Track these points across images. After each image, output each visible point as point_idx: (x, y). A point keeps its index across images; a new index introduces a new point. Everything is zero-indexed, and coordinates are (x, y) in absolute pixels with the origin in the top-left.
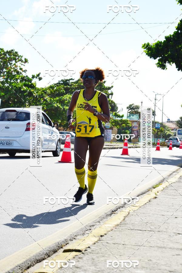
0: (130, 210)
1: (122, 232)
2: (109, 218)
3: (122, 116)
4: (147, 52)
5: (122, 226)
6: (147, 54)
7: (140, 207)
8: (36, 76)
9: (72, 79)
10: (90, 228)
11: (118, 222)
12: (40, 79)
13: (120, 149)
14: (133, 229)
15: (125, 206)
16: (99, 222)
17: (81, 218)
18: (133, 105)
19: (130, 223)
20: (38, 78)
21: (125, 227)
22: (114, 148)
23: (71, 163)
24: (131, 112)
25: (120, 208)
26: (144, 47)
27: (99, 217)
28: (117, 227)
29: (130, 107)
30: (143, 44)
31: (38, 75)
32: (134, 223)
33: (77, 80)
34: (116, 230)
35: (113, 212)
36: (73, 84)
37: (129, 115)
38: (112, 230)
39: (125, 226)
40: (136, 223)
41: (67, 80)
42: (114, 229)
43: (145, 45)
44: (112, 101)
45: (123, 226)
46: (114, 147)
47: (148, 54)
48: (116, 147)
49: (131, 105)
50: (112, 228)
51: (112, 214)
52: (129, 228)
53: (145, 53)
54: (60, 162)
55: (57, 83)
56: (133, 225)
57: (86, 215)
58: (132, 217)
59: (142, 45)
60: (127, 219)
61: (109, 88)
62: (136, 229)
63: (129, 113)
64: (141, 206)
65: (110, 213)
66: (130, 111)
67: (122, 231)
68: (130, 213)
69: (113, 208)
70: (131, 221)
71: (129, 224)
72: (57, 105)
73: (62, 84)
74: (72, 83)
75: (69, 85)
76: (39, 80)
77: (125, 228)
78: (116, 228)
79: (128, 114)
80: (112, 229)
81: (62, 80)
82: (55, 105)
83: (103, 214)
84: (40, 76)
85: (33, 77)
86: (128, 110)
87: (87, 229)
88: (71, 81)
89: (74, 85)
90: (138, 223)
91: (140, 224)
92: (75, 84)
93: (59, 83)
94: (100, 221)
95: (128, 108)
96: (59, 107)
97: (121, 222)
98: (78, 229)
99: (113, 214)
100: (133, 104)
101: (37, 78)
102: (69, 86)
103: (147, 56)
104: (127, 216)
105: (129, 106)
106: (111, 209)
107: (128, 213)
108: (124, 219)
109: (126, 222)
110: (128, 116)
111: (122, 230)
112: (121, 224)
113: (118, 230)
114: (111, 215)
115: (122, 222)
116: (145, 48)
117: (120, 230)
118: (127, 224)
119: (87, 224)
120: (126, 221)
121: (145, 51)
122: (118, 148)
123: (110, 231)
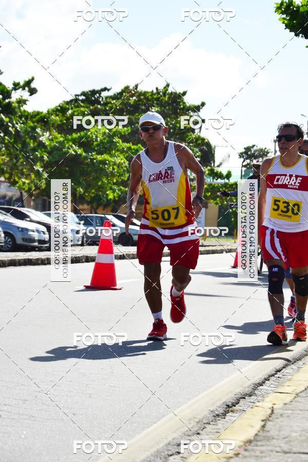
0: (274, 404)
1: (264, 459)
2: (221, 423)
3: (229, 176)
4: (286, 22)
5: (259, 443)
6: (287, 26)
7: (297, 395)
8: (22, 83)
9: (105, 89)
10: (177, 450)
11: (250, 434)
12: (33, 92)
13: (227, 252)
14: (287, 450)
15: (256, 392)
16: (199, 434)
17: (155, 425)
18: (255, 148)
19: (278, 436)
20: (27, 89)
21: (268, 446)
22: (214, 252)
23: (116, 289)
24: (248, 164)
25: (244, 398)
26: (280, 11)
27: (197, 420)
28: (249, 448)
29: (246, 153)
30: (277, 4)
31: (28, 83)
32: (290, 436)
33: (119, 90)
34: (246, 454)
35: (229, 408)
36: (111, 100)
37: (245, 171)
38: (239, 454)
39: (268, 443)
40: (294, 434)
41: (94, 92)
42: (242, 452)
43: (282, 4)
44: (203, 139)
45: (263, 443)
46: (214, 248)
47: (290, 27)
48: (219, 248)
49: (248, 149)
50: (237, 448)
51: (228, 412)
52: (278, 449)
53: (283, 23)
54: (88, 288)
55: (71, 101)
56: (286, 440)
57: (164, 416)
58: (282, 422)
59: (276, 6)
60: (269, 425)
61: (197, 109)
62: (295, 450)
63: (245, 166)
64: (298, 391)
65: (221, 411)
66: (248, 161)
67: (262, 457)
68: (275, 412)
69: (229, 398)
70: (280, 431)
71: (276, 437)
72: (75, 151)
73: (83, 101)
74: (106, 98)
75: (99, 103)
76: (29, 93)
77: (269, 448)
78: (246, 450)
79: (244, 169)
80: (236, 452)
81: (83, 94)
82: (72, 151)
83: (206, 413)
84: (33, 85)
85: (16, 86)
86: (242, 159)
87: (170, 453)
88: (104, 94)
89: (114, 103)
90: (300, 436)
91: (304, 438)
92: (114, 101)
93: (76, 100)
94: (200, 432)
95: (241, 155)
96: (80, 155)
97: (256, 435)
98: (148, 454)
99: (230, 414)
100: (254, 146)
101: (24, 89)
102: (99, 106)
103: (288, 30)
104: (271, 419)
105: (244, 150)
106: (224, 400)
107: (269, 412)
108: (264, 426)
109: (268, 434)
110: (243, 173)
111: (263, 455)
112: (258, 438)
113: (253, 453)
114: (224, 414)
115: (259, 434)
116: (283, 13)
117: (258, 453)
118: (273, 438)
119: (170, 439)
120: (268, 431)
121: (284, 19)
122: (221, 252)
123: (231, 457)
